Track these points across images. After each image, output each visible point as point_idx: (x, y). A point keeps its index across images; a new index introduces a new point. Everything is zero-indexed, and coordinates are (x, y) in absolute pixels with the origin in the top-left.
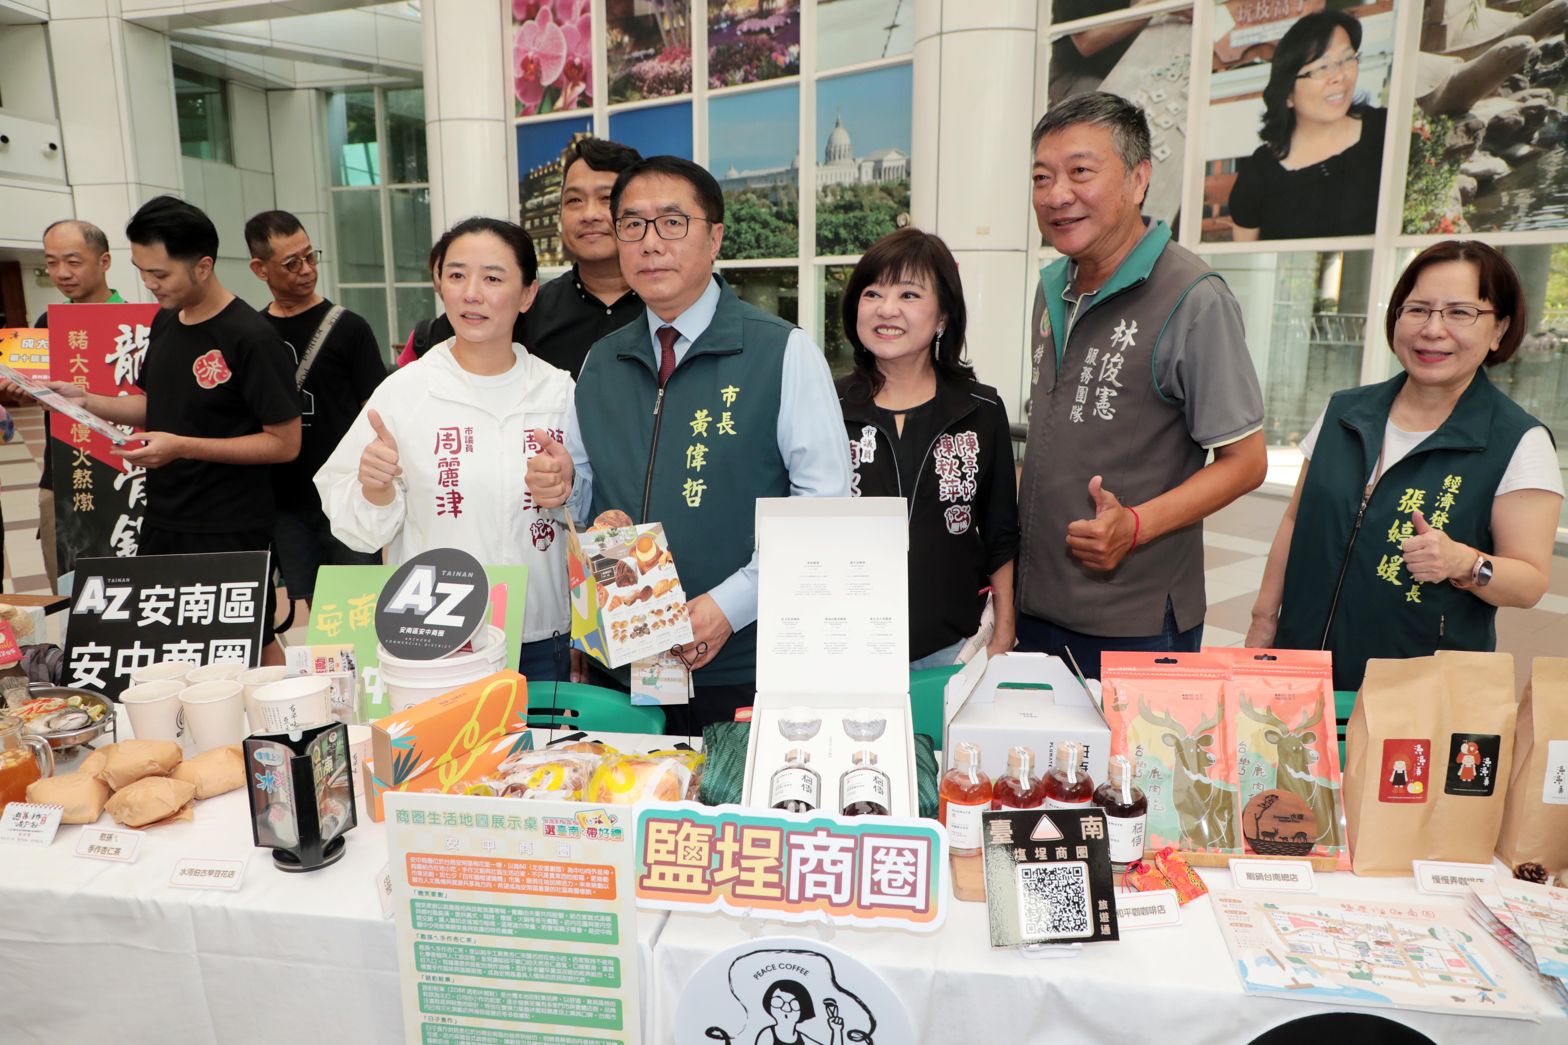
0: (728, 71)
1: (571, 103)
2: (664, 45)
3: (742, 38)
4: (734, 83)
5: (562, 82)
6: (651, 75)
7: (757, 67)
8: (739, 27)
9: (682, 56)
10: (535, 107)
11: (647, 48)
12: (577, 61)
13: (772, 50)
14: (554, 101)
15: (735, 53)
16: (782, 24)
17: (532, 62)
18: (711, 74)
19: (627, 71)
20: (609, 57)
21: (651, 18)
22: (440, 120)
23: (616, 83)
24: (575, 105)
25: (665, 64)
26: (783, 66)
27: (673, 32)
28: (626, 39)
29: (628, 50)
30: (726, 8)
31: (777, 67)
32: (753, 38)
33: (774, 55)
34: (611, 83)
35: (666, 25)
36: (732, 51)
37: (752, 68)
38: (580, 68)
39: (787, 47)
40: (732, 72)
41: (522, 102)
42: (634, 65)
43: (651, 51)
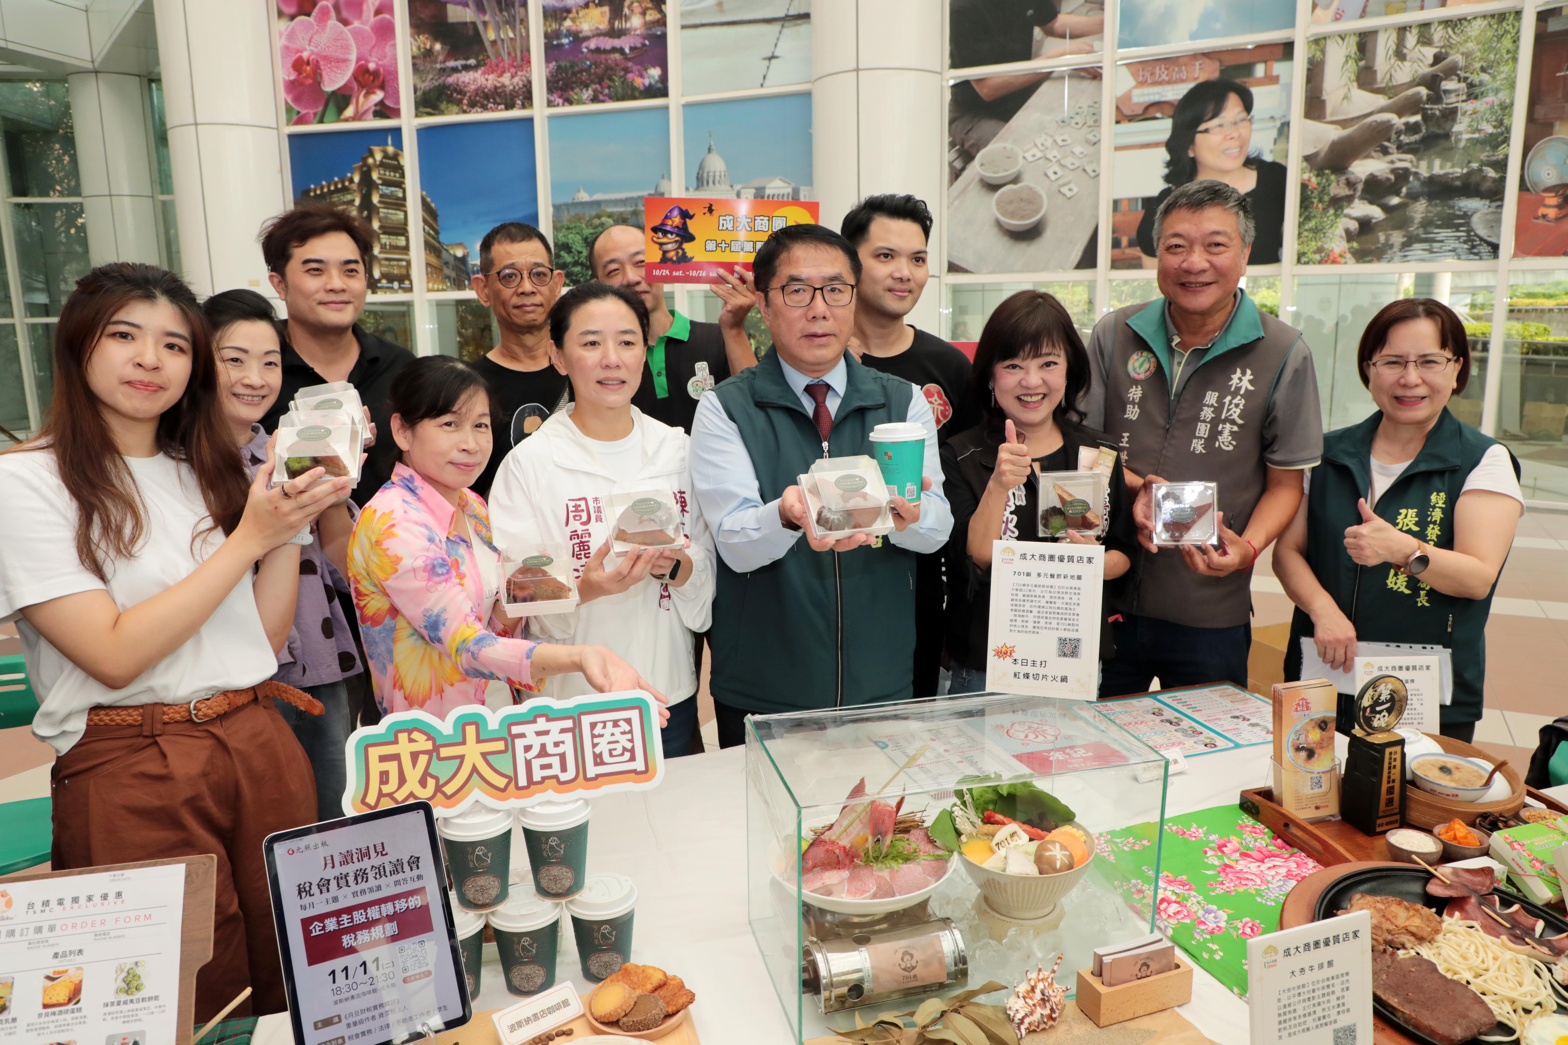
0: (572, 89)
1: (366, 112)
2: (488, 57)
3: (589, 55)
4: (580, 102)
5: (352, 89)
6: (473, 87)
7: (609, 87)
8: (584, 44)
9: (513, 70)
10: (315, 114)
11: (467, 59)
12: (372, 66)
13: (627, 70)
14: (341, 109)
15: (581, 71)
16: (639, 45)
17: (308, 63)
18: (550, 90)
19: (441, 81)
20: (414, 65)
21: (471, 27)
22: (196, 124)
23: (424, 93)
24: (370, 115)
25: (491, 77)
26: (642, 88)
27: (499, 43)
28: (438, 46)
29: (441, 58)
30: (568, 23)
31: (634, 88)
32: (603, 56)
33: (630, 76)
34: (419, 93)
35: (491, 35)
36: (576, 69)
37: (602, 88)
38: (376, 74)
39: (646, 70)
40: (577, 90)
41: (296, 108)
42: (449, 76)
43: (472, 62)
